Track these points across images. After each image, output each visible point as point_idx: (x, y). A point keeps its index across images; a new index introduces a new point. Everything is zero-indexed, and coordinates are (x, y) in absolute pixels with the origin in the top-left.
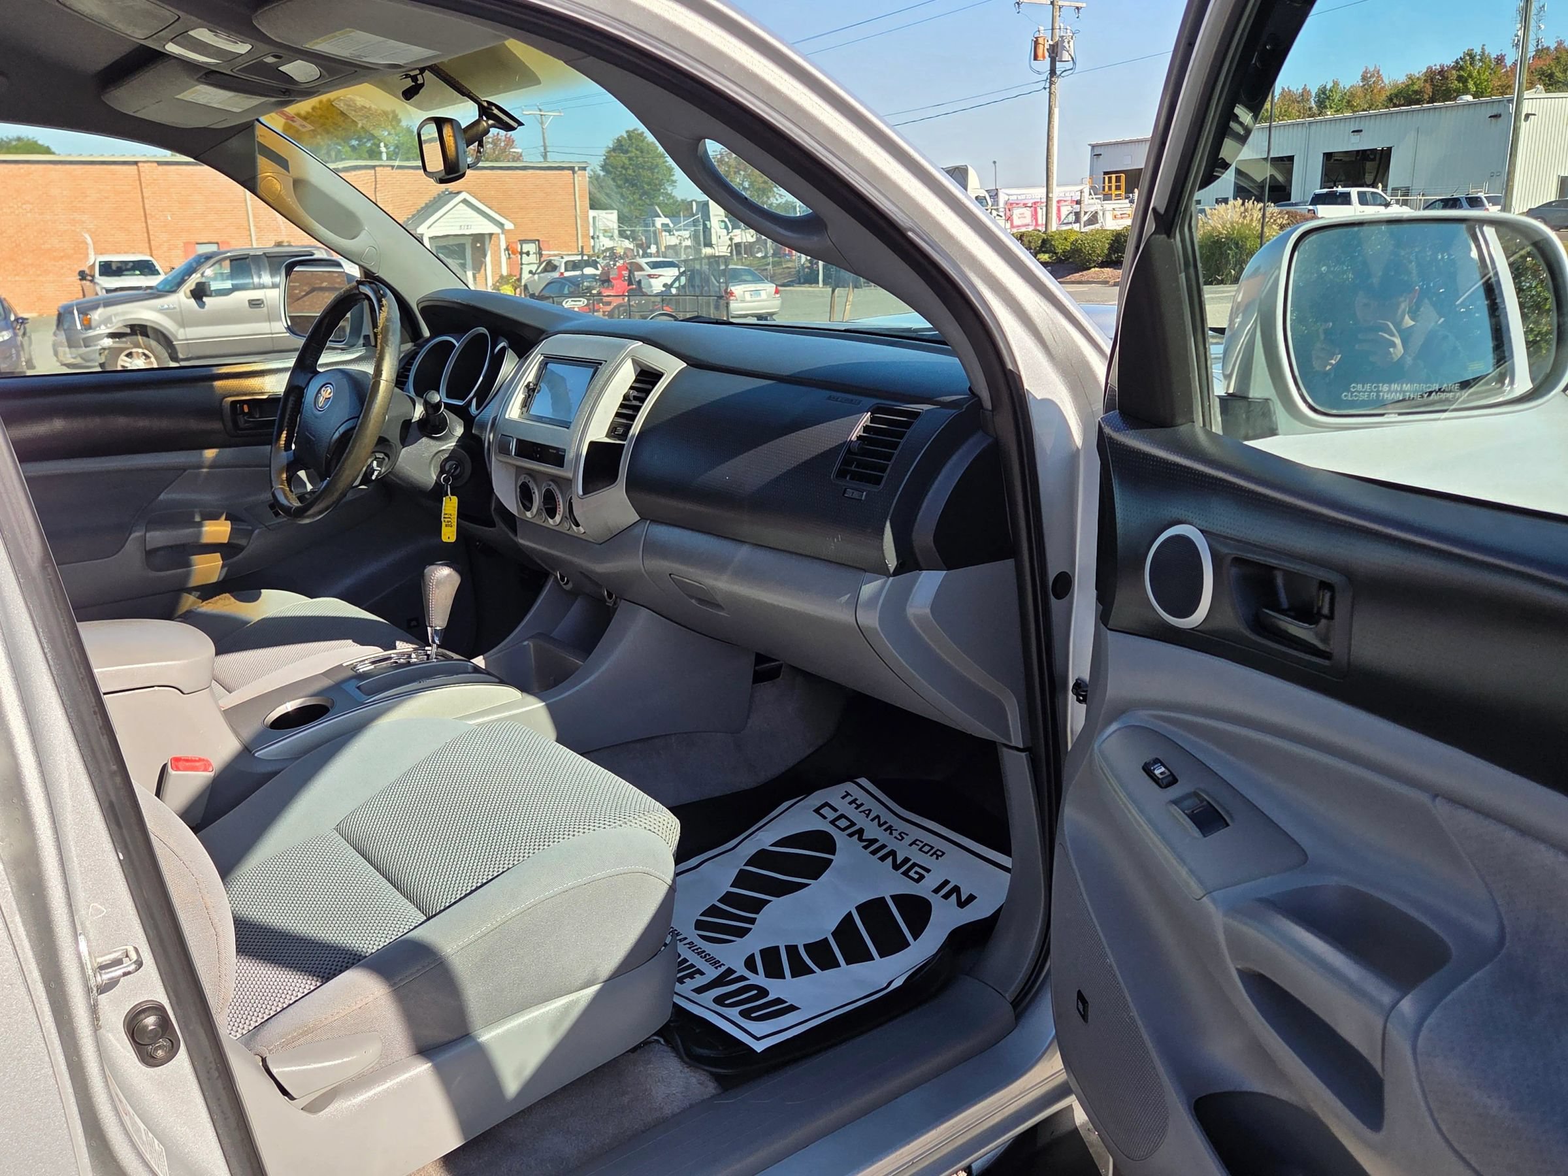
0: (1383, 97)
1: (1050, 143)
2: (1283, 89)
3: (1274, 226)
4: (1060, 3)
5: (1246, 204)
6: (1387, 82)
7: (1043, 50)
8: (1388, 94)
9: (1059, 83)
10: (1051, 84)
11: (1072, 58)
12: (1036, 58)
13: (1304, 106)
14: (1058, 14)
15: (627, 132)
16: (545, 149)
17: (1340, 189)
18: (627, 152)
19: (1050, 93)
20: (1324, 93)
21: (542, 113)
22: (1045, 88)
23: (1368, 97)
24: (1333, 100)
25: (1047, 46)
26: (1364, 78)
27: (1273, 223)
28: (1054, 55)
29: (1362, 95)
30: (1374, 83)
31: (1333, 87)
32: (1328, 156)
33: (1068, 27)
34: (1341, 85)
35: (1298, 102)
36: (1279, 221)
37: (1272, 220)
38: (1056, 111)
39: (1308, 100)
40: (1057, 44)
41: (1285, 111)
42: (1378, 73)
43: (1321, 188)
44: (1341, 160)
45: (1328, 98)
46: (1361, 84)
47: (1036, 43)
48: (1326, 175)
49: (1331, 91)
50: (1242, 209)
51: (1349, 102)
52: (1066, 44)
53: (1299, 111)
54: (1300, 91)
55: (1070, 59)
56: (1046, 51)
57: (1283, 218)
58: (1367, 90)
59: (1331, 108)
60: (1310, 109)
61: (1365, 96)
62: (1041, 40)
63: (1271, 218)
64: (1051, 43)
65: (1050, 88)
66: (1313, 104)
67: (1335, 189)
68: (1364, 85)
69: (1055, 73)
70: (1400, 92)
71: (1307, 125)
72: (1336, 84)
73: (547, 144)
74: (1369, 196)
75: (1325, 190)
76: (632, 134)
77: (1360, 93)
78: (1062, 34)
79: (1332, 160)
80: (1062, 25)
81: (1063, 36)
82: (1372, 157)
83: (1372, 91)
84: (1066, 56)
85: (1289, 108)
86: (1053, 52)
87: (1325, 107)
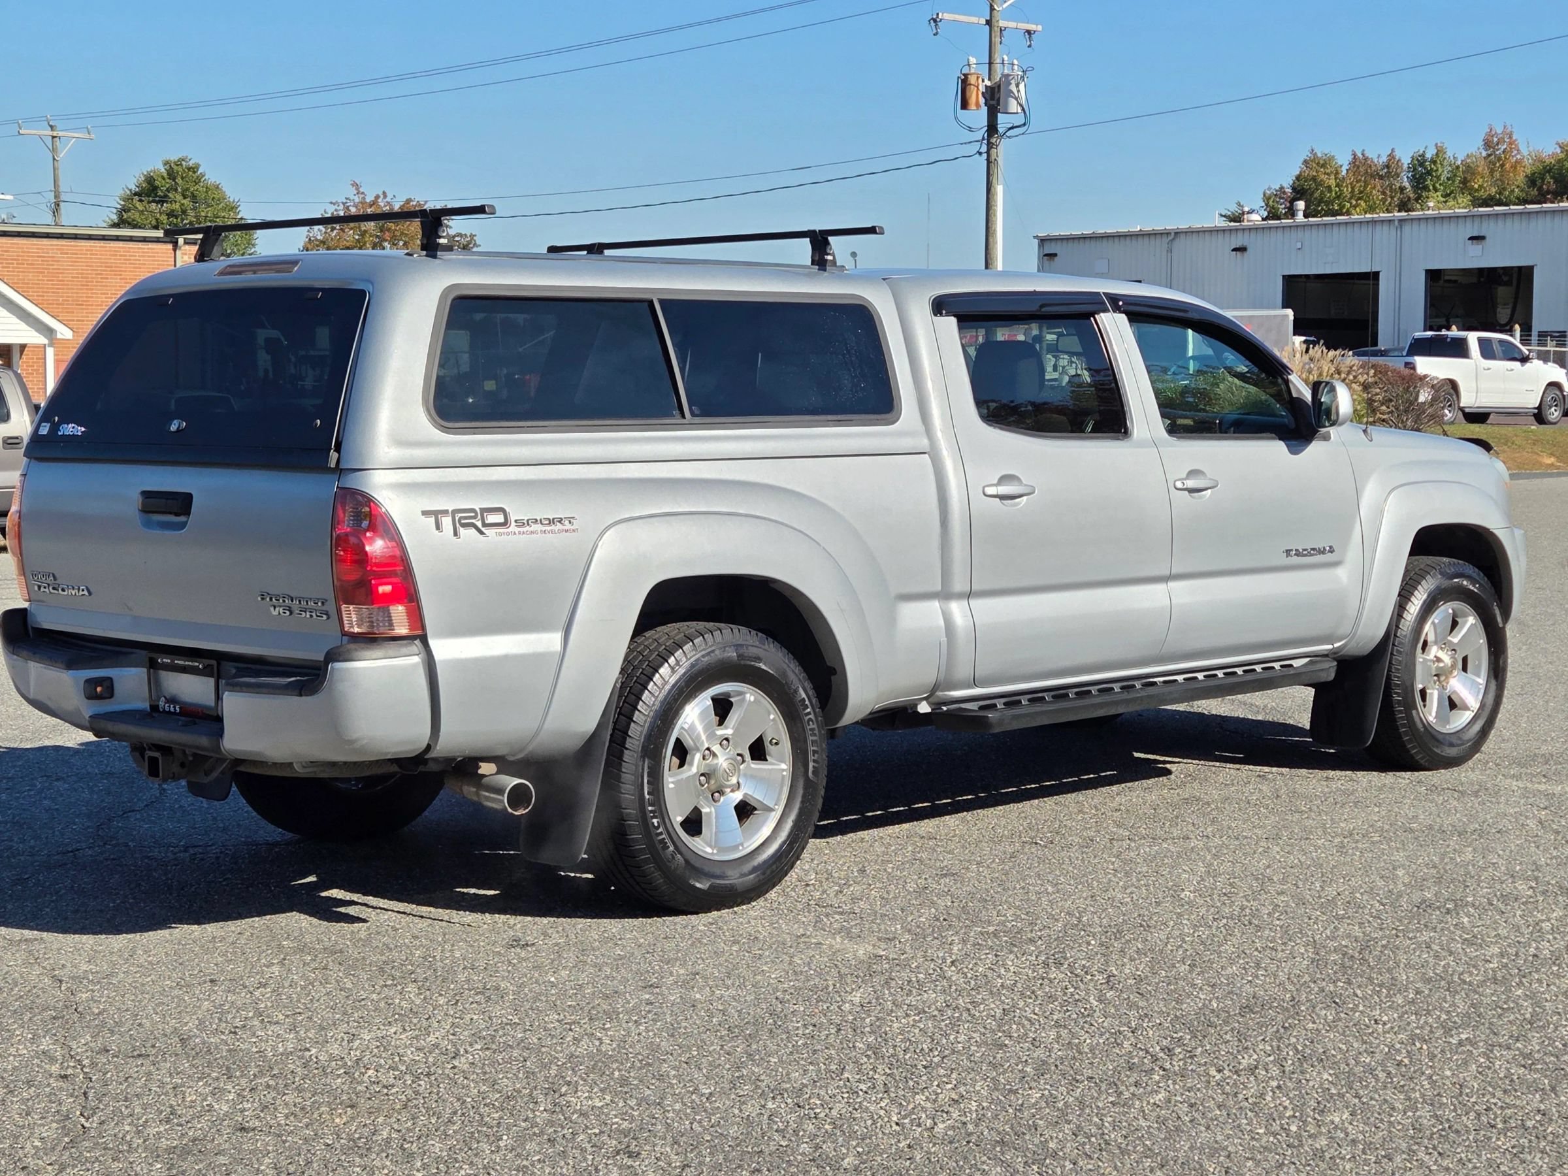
0: (1520, 179)
1: (991, 240)
2: (1355, 155)
3: (1354, 385)
4: (1002, 23)
5: (1311, 351)
6: (1525, 152)
7: (976, 96)
8: (1528, 172)
9: (1004, 150)
10: (990, 146)
11: (1023, 109)
12: (965, 105)
13: (1390, 186)
14: (998, 40)
15: (166, 163)
16: (56, 197)
17: (1454, 332)
18: (162, 200)
19: (989, 161)
20: (1422, 164)
21: (55, 134)
22: (980, 153)
23: (1497, 175)
24: (1438, 178)
25: (982, 89)
26: (1488, 144)
27: (1352, 382)
28: (992, 102)
29: (1486, 171)
30: (1504, 152)
31: (1437, 154)
32: (1433, 276)
33: (1016, 62)
34: (1449, 154)
35: (1381, 178)
36: (1361, 379)
37: (1351, 377)
38: (999, 190)
39: (1398, 175)
40: (999, 86)
41: (1361, 192)
42: (1510, 137)
43: (1425, 330)
44: (1456, 281)
45: (1429, 173)
46: (1484, 154)
47: (965, 82)
48: (1432, 305)
49: (1434, 162)
50: (1306, 358)
51: (1465, 182)
52: (1013, 88)
53: (1384, 193)
54: (1384, 159)
55: (1020, 111)
56: (980, 95)
57: (1368, 374)
58: (1494, 164)
59: (1436, 190)
60: (1402, 189)
61: (1492, 172)
62: (972, 80)
63: (1349, 373)
64: (988, 83)
65: (988, 152)
66: (1406, 184)
67: (1444, 332)
68: (1489, 155)
69: (996, 131)
70: (1548, 169)
71: (1396, 223)
72: (1440, 151)
73: (61, 189)
74: (1496, 347)
75: (1429, 333)
76: (175, 168)
77: (1482, 168)
78: (1006, 71)
79: (1441, 282)
80: (1006, 58)
81: (1008, 75)
82: (1505, 279)
83: (1502, 166)
84: (1013, 106)
85: (1365, 187)
86: (992, 98)
87: (1426, 188)
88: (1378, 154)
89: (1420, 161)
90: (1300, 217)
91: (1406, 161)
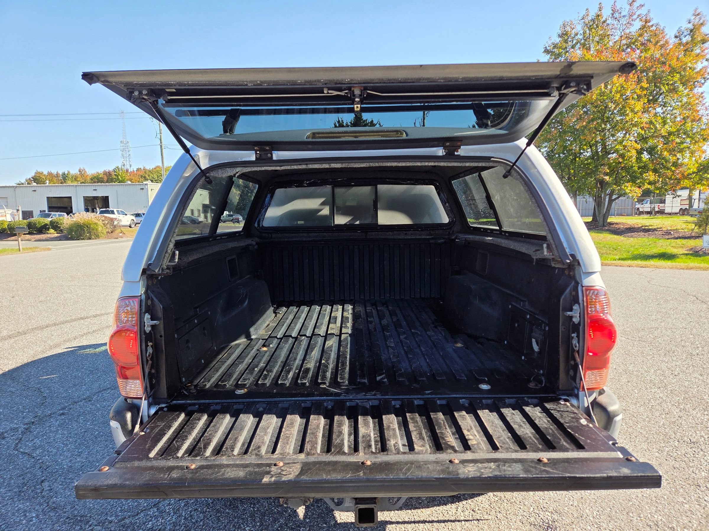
2: (48, 172)
6: (89, 173)
8: (90, 177)
13: (58, 179)
30: (84, 173)
31: (68, 172)
34: (71, 173)
35: (56, 177)
39: (59, 176)
42: (85, 170)
45: (67, 176)
46: (79, 173)
51: (76, 178)
58: (82, 175)
66: (61, 178)
70: (95, 177)
71: (75, 186)
74: (120, 212)
77: (79, 176)
79: (87, 199)
82: (102, 198)
87: (66, 179)
88: (54, 172)
89: (64, 174)
90: (48, 184)
91: (61, 174)
